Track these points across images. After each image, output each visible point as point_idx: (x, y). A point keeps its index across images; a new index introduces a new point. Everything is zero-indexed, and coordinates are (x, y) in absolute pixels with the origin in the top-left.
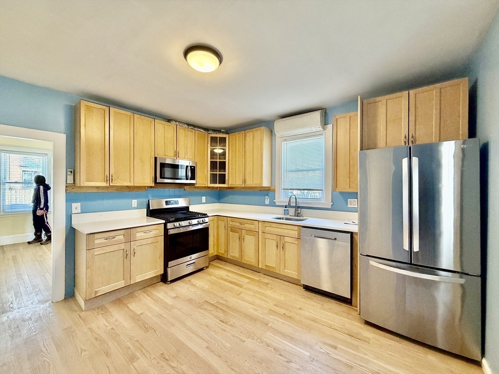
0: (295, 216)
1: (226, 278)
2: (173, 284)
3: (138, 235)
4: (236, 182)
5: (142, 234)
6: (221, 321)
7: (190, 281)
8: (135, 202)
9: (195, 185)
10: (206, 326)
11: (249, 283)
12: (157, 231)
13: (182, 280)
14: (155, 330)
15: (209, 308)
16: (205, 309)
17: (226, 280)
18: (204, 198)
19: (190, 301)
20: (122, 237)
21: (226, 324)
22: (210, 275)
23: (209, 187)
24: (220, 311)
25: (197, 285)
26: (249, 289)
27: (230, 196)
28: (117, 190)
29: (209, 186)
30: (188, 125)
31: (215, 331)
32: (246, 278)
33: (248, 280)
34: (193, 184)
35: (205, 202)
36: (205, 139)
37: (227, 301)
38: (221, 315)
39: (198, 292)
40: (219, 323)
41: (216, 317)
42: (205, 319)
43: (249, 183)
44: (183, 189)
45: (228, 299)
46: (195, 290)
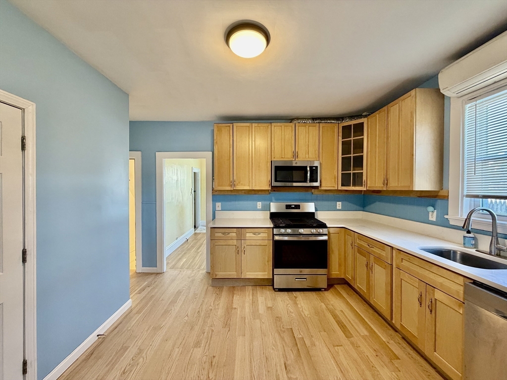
0: (490, 254)
1: (338, 313)
2: (280, 293)
3: (248, 235)
4: (375, 184)
5: (251, 235)
6: (285, 364)
7: (296, 297)
8: (259, 204)
9: (320, 189)
10: (267, 358)
11: (364, 337)
12: (265, 235)
13: (290, 293)
14: (229, 330)
15: (288, 339)
16: (283, 339)
17: (335, 316)
18: (339, 205)
19: (278, 319)
20: (234, 234)
21: (287, 373)
22: (323, 300)
23: (341, 191)
24: (295, 352)
25: (299, 306)
26: (356, 346)
27: (377, 203)
28: (245, 193)
29: (339, 189)
30: (314, 119)
31: (269, 372)
32: (366, 329)
33: (366, 333)
34: (316, 187)
35: (340, 208)
36: (334, 132)
37: (314, 345)
38: (292, 357)
39: (293, 315)
40: (281, 366)
41: (285, 357)
42: (273, 349)
43: (394, 185)
44: (310, 193)
45: (317, 343)
46: (292, 311)
